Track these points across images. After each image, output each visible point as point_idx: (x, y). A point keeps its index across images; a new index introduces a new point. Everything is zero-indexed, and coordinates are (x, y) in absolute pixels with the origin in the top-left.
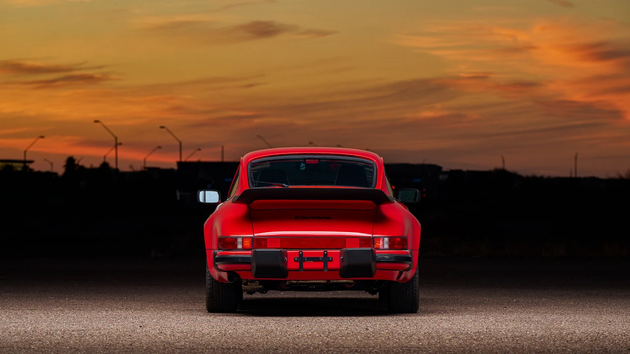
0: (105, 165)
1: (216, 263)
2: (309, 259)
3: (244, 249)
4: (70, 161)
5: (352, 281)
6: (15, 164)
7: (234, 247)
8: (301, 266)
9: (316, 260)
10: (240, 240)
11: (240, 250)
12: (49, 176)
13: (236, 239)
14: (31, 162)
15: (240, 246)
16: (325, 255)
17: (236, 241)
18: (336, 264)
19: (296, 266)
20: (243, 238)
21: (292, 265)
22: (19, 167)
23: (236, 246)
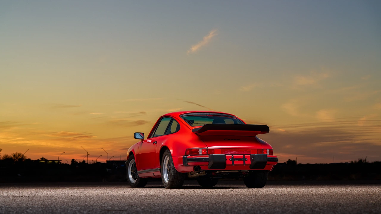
0: (84, 161)
1: (187, 162)
2: (236, 159)
3: (203, 154)
4: (73, 160)
5: (248, 171)
6: (56, 162)
7: (198, 154)
8: (233, 162)
9: (240, 160)
10: (200, 150)
11: (201, 155)
12: (66, 165)
13: (198, 150)
14: (61, 161)
15: (200, 153)
16: (244, 157)
17: (199, 151)
18: (249, 162)
19: (231, 163)
20: (202, 149)
21: (229, 162)
22: (57, 162)
23: (199, 153)
